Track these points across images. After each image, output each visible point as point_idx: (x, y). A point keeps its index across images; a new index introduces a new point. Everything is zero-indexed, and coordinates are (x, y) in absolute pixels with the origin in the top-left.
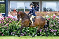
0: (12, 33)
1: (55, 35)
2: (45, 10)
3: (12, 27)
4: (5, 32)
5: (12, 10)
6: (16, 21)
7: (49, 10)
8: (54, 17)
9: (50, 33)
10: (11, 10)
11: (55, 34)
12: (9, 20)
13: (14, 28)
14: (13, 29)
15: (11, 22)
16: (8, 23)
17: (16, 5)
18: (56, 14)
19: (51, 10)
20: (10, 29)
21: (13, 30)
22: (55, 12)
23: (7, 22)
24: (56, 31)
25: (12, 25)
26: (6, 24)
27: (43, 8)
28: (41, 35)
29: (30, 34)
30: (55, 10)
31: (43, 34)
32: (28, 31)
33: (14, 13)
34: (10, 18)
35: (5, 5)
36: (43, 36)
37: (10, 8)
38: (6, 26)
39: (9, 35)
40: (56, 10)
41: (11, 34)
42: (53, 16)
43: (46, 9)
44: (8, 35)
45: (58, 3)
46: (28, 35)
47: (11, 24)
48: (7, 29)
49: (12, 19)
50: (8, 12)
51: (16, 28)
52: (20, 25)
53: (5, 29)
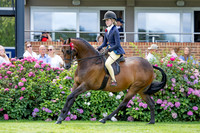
0: (36, 109)
1: (173, 120)
2: (143, 37)
3: (37, 91)
5: (38, 36)
6: (50, 73)
7: (156, 38)
8: (172, 60)
9: (159, 111)
10: (32, 37)
11: (174, 115)
12: (27, 69)
13: (43, 93)
14: (40, 99)
15: (32, 76)
16: (24, 80)
17: (50, 20)
18: (177, 50)
19: (161, 38)
20: (31, 98)
21: (40, 102)
22: (174, 43)
23: (22, 75)
24: (178, 104)
25: (35, 83)
26: (17, 82)
27: (136, 31)
28: (129, 118)
29: (93, 114)
30: (174, 39)
31: (135, 116)
32: (89, 104)
33: (42, 46)
34: (30, 62)
36: (135, 120)
37: (32, 29)
38: (18, 89)
39: (27, 118)
40: (178, 38)
41: (34, 114)
42: (169, 55)
43: (147, 33)
44: (25, 118)
46: (89, 118)
47: (32, 83)
49: (37, 65)
50: (23, 43)
51: (49, 96)
52: (61, 86)
53: (15, 98)
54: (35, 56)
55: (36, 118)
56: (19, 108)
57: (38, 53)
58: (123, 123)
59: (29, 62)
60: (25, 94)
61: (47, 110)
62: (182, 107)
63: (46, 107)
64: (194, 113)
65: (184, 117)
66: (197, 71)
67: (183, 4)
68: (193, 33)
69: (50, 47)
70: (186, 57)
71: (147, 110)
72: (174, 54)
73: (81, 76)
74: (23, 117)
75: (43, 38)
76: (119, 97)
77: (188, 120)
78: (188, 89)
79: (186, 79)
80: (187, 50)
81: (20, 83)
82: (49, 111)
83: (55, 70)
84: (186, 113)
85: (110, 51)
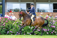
0: (8, 32)
3: (8, 26)
4: (2, 31)
5: (9, 11)
6: (12, 21)
7: (42, 11)
8: (47, 17)
10: (7, 11)
11: (48, 33)
12: (6, 20)
13: (10, 27)
14: (9, 29)
15: (7, 22)
16: (5, 23)
17: (12, 6)
18: (48, 15)
19: (44, 11)
20: (7, 28)
22: (47, 12)
23: (4, 22)
24: (49, 30)
27: (37, 9)
28: (35, 34)
29: (24, 33)
31: (36, 33)
32: (23, 30)
33: (10, 13)
35: (2, 6)
36: (36, 34)
37: (7, 9)
38: (3, 26)
39: (6, 34)
40: (49, 11)
41: (8, 33)
42: (46, 16)
43: (40, 10)
44: (5, 34)
45: (50, 4)
46: (23, 34)
47: (7, 24)
48: (4, 28)
49: (8, 19)
51: (12, 28)
52: (15, 25)
53: (2, 28)
54: (8, 16)
55: (8, 34)
56: (3, 31)
57: (9, 15)
58: (33, 35)
59: (6, 18)
60: (5, 27)
61: (11, 32)
62: (50, 31)
63: (11, 31)
64: (53, 33)
65: (50, 33)
66: (54, 20)
67: (50, 1)
68: (53, 10)
69: (12, 14)
70: (51, 16)
71: (40, 32)
72: (47, 16)
73: (24, 22)
74: (4, 34)
75: (10, 11)
76: (32, 28)
77: (51, 34)
78: (51, 26)
79: (51, 23)
80: (51, 14)
81: (3, 24)
82: (12, 32)
83: (14, 20)
84: (51, 32)
85: (32, 14)
